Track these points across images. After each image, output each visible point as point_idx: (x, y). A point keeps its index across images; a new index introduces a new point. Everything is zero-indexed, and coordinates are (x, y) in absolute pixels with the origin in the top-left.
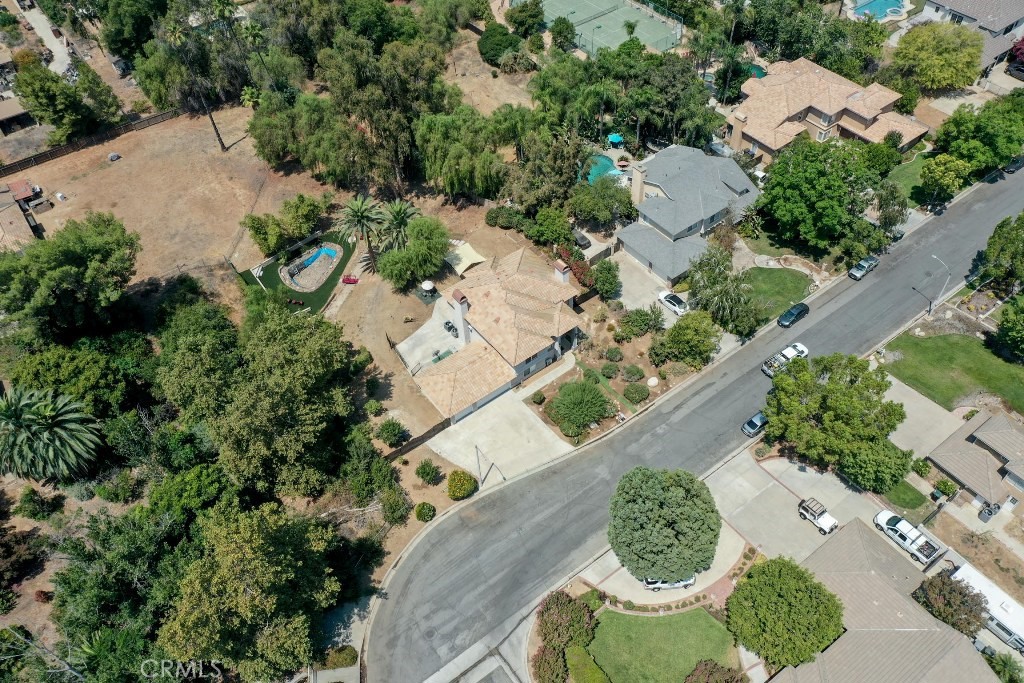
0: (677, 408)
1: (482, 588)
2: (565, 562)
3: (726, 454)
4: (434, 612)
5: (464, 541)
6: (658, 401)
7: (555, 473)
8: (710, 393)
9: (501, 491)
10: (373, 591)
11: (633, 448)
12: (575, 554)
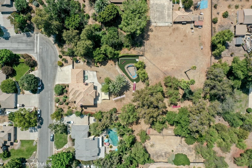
0: (51, 105)
1: (45, 57)
2: (41, 70)
3: (39, 104)
4: (47, 49)
5: (53, 59)
6: (54, 103)
7: (54, 79)
8: (50, 111)
9: (57, 69)
10: (55, 43)
11: (50, 92)
12: (41, 72)
